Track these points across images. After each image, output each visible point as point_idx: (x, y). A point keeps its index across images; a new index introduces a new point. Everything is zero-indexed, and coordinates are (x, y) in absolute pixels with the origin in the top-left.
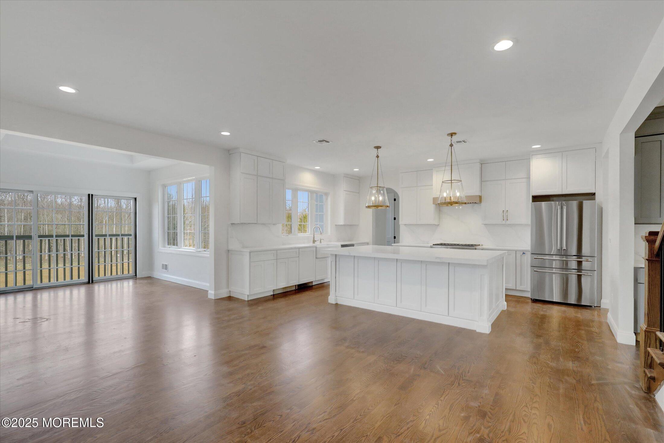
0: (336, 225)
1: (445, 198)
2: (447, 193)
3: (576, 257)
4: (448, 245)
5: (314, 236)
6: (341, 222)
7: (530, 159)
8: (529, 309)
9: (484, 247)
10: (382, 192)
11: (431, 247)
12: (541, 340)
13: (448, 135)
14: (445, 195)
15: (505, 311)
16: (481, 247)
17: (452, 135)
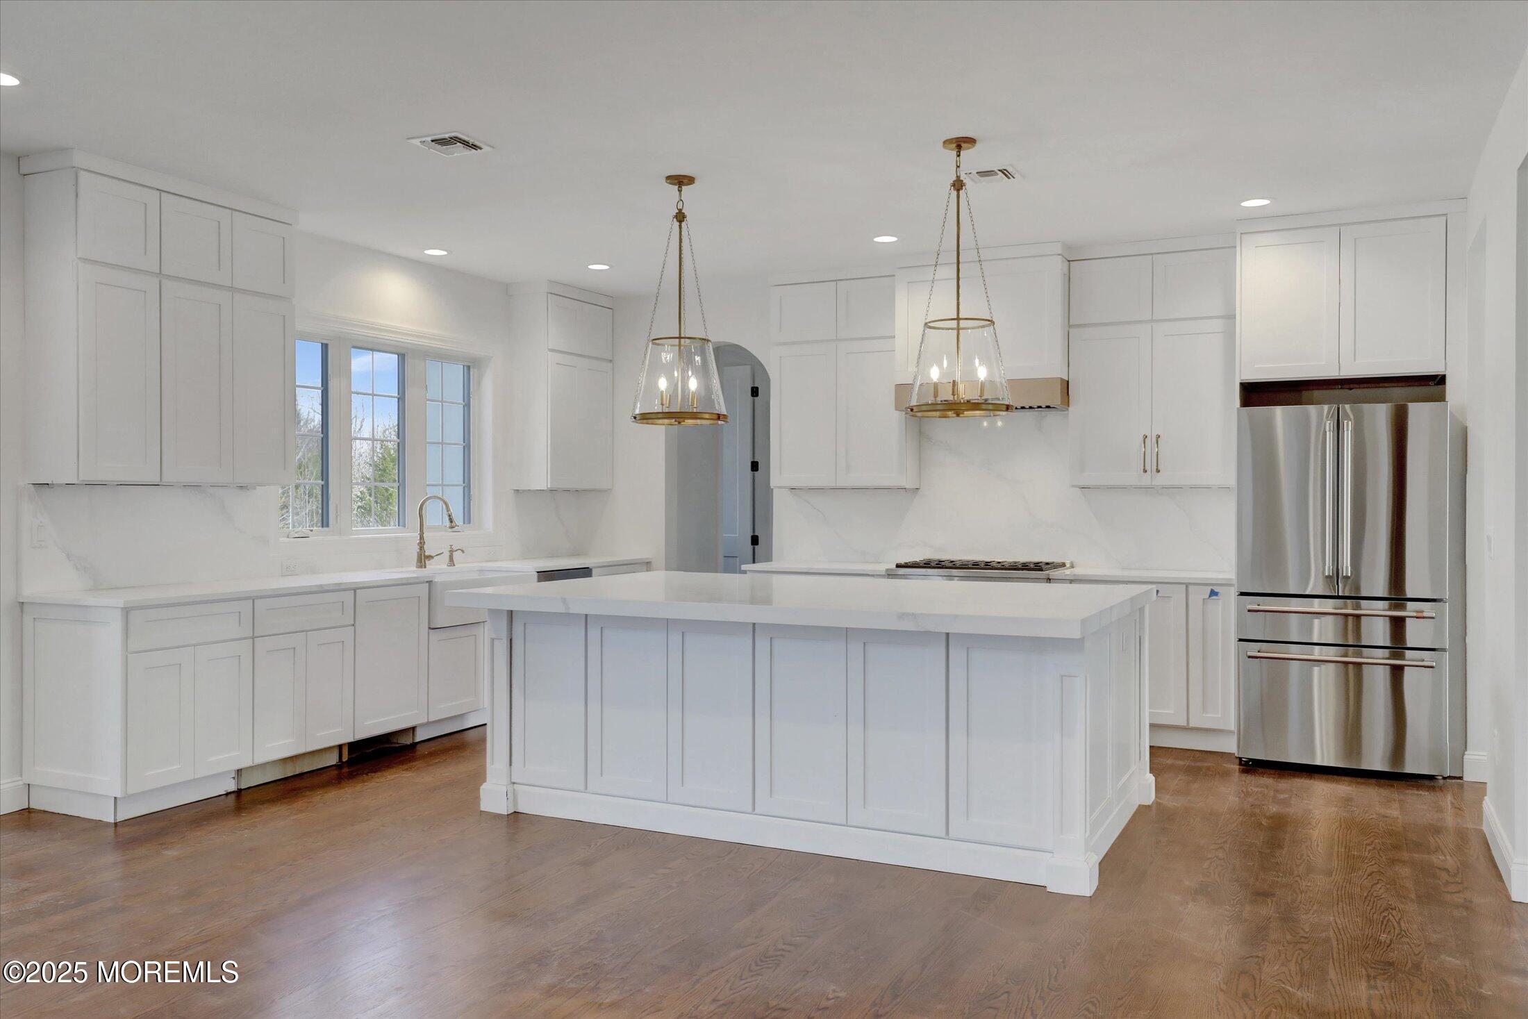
0: (517, 491)
1: (936, 386)
2: (940, 366)
3: (1387, 603)
4: (953, 565)
5: (422, 537)
6: (540, 480)
7: (1235, 247)
8: (1231, 798)
9: (1078, 571)
10: (698, 358)
11: (890, 575)
12: (1268, 910)
13: (948, 142)
14: (935, 374)
15: (1148, 807)
16: (1068, 572)
17: (959, 147)
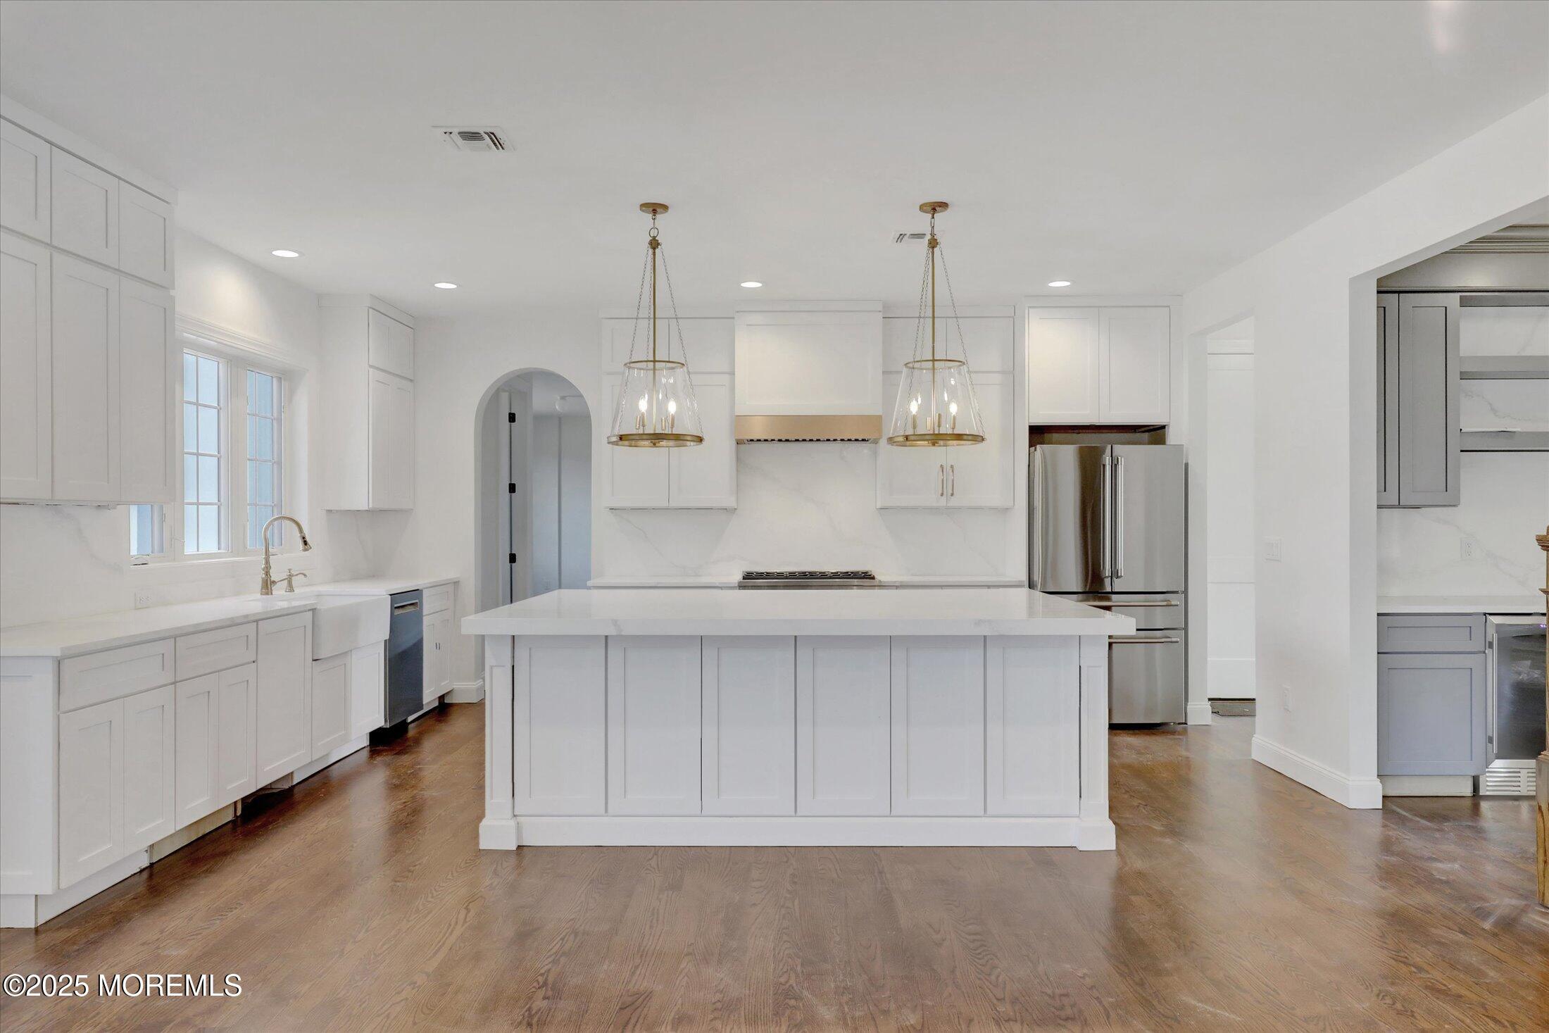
0: (329, 511)
1: (914, 420)
3: (1145, 595)
5: (267, 562)
6: (360, 497)
13: (923, 208)
14: (914, 409)
17: (934, 209)
